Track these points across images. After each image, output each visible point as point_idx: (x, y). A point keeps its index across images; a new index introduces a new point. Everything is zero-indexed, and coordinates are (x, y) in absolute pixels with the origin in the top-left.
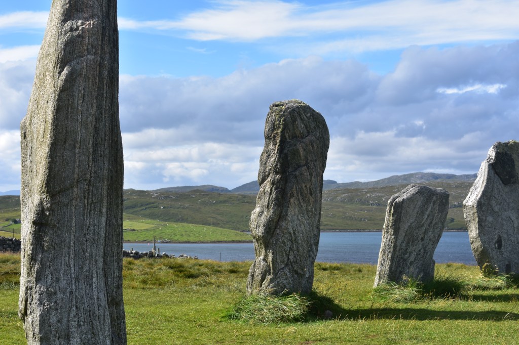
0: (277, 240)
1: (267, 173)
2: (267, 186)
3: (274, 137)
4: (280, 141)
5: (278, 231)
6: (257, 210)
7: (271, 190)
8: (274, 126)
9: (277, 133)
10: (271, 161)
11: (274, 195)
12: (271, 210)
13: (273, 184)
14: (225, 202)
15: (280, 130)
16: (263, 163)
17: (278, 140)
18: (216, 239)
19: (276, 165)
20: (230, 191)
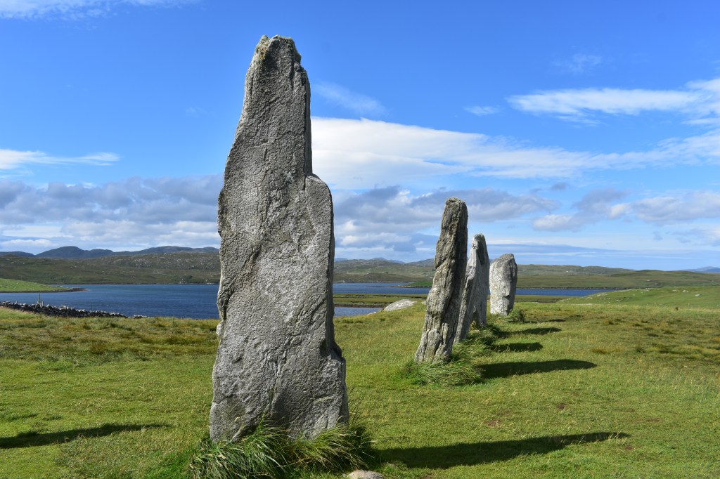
0: (451, 315)
1: (443, 258)
2: (444, 268)
3: (451, 228)
4: (456, 232)
5: (452, 307)
6: (435, 289)
7: (448, 273)
8: (451, 218)
9: (453, 225)
10: (447, 248)
11: (450, 277)
12: (448, 290)
13: (449, 267)
14: (32, 263)
15: (457, 222)
16: (440, 250)
17: (454, 230)
18: (25, 290)
19: (452, 252)
20: (35, 256)
